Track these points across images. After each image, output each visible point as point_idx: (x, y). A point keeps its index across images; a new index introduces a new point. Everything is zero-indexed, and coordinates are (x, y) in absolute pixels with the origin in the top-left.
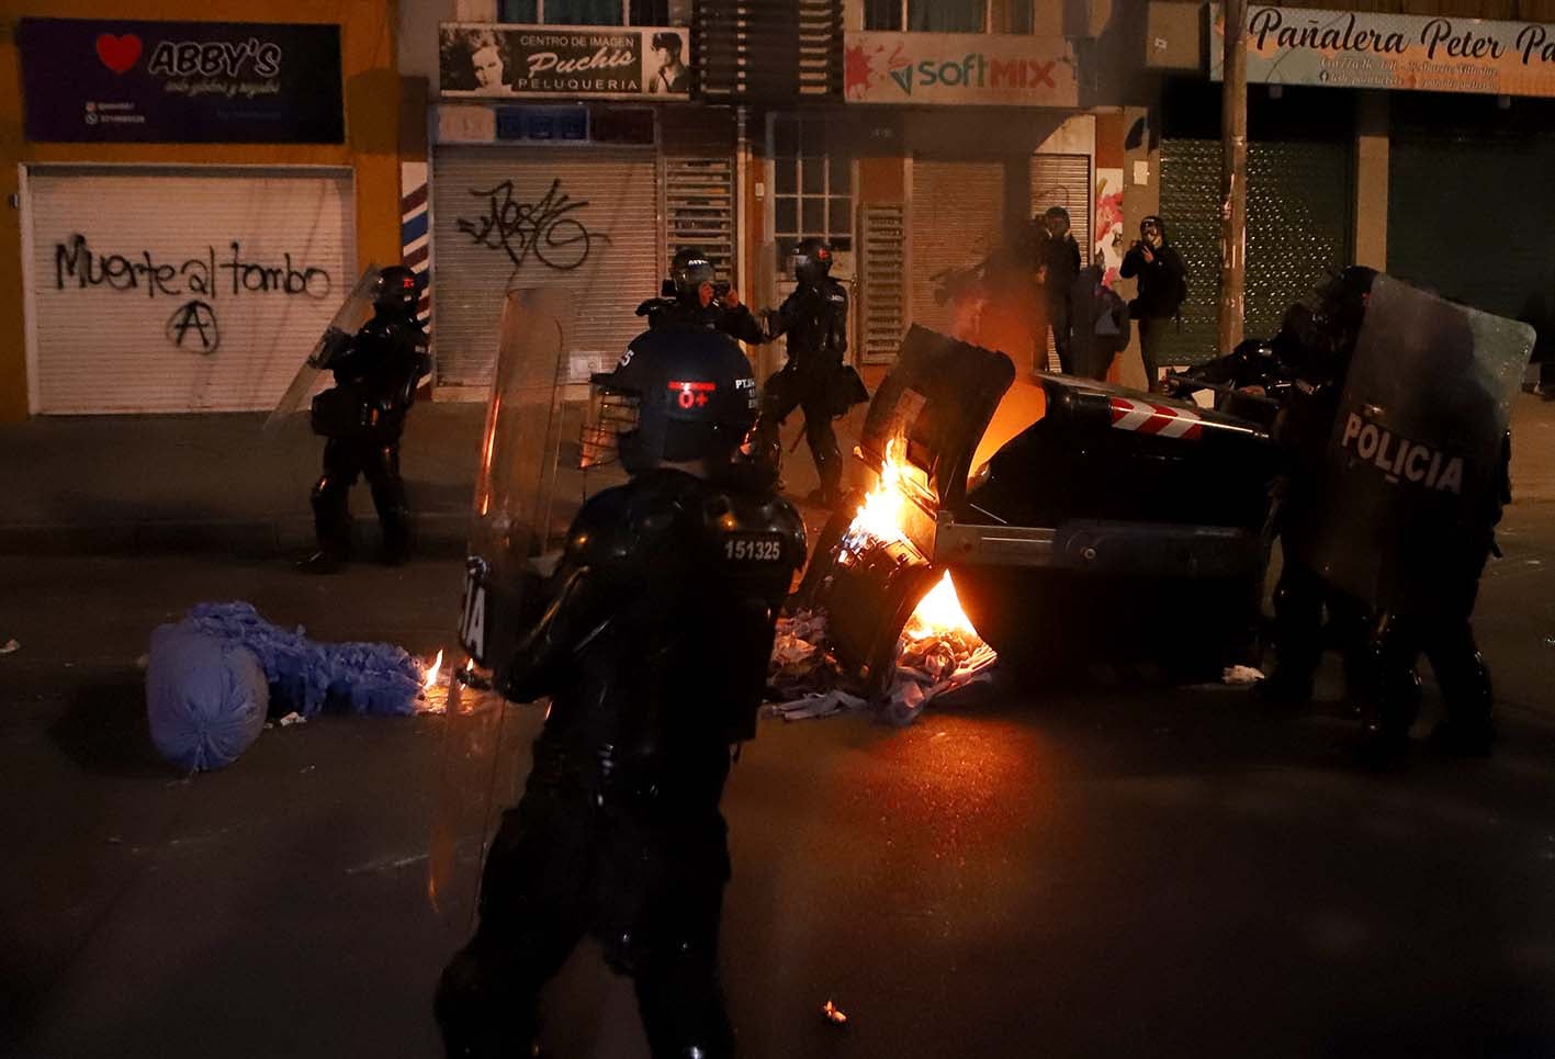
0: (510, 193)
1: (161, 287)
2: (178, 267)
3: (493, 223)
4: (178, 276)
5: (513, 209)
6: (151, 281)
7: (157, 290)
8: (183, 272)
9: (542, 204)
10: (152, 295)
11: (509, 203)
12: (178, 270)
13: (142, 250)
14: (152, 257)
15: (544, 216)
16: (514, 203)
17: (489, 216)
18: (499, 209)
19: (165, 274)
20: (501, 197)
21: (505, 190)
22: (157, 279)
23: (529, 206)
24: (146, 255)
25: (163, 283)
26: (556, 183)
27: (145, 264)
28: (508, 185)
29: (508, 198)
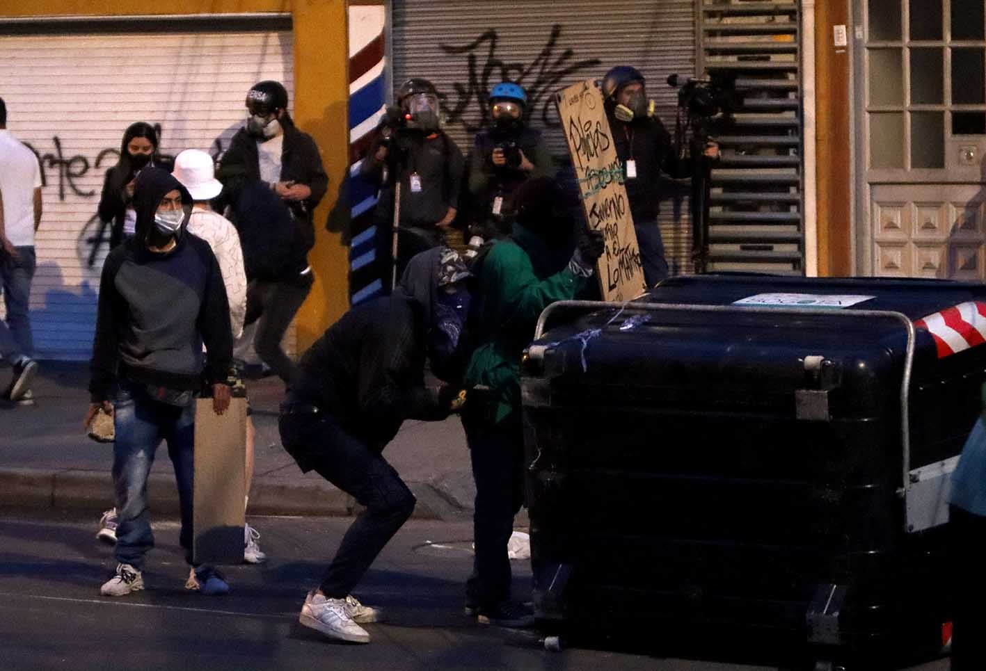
0: (493, 47)
1: (73, 186)
2: (91, 157)
3: (471, 93)
4: (92, 171)
5: (497, 71)
6: (61, 176)
7: (68, 190)
8: (97, 165)
9: (536, 64)
10: (62, 196)
11: (492, 63)
12: (92, 162)
13: (52, 135)
14: (64, 145)
15: (539, 83)
16: (499, 64)
17: (465, 81)
18: (479, 71)
19: (77, 168)
20: (482, 53)
21: (487, 44)
22: (70, 175)
23: (519, 67)
24: (57, 141)
25: (76, 181)
26: (556, 32)
27: (55, 152)
28: (491, 35)
29: (491, 56)
